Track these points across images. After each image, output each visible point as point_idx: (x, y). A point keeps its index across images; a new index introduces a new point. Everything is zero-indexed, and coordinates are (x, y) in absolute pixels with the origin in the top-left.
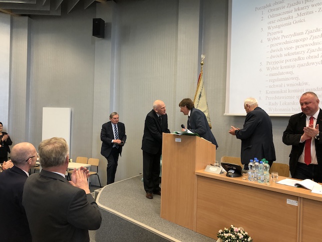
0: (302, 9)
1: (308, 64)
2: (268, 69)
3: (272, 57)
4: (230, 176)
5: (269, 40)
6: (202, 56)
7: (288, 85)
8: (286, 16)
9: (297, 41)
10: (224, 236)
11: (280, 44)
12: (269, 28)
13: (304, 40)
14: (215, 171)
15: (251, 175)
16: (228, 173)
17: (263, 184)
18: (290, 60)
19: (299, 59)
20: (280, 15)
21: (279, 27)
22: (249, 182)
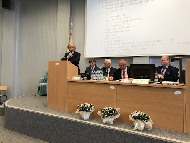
0: (121, 3)
1: (123, 31)
2: (105, 33)
3: (107, 27)
5: (106, 18)
7: (114, 41)
8: (113, 6)
9: (118, 19)
11: (111, 20)
12: (106, 12)
13: (121, 19)
16: (83, 78)
18: (115, 29)
19: (119, 28)
20: (111, 5)
21: (110, 11)
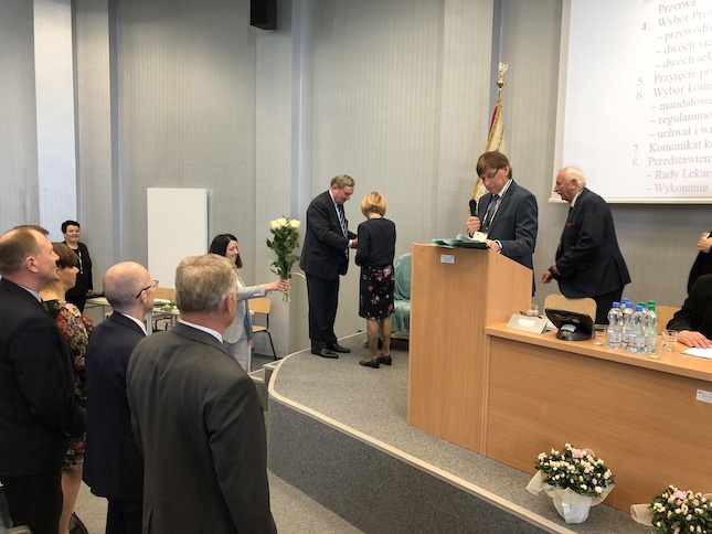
2: (657, 92)
3: (669, 63)
4: (564, 338)
5: (662, 22)
6: (502, 67)
7: (705, 130)
10: (549, 467)
11: (689, 32)
14: (532, 326)
15: (614, 336)
16: (560, 331)
17: (641, 356)
22: (610, 351)
